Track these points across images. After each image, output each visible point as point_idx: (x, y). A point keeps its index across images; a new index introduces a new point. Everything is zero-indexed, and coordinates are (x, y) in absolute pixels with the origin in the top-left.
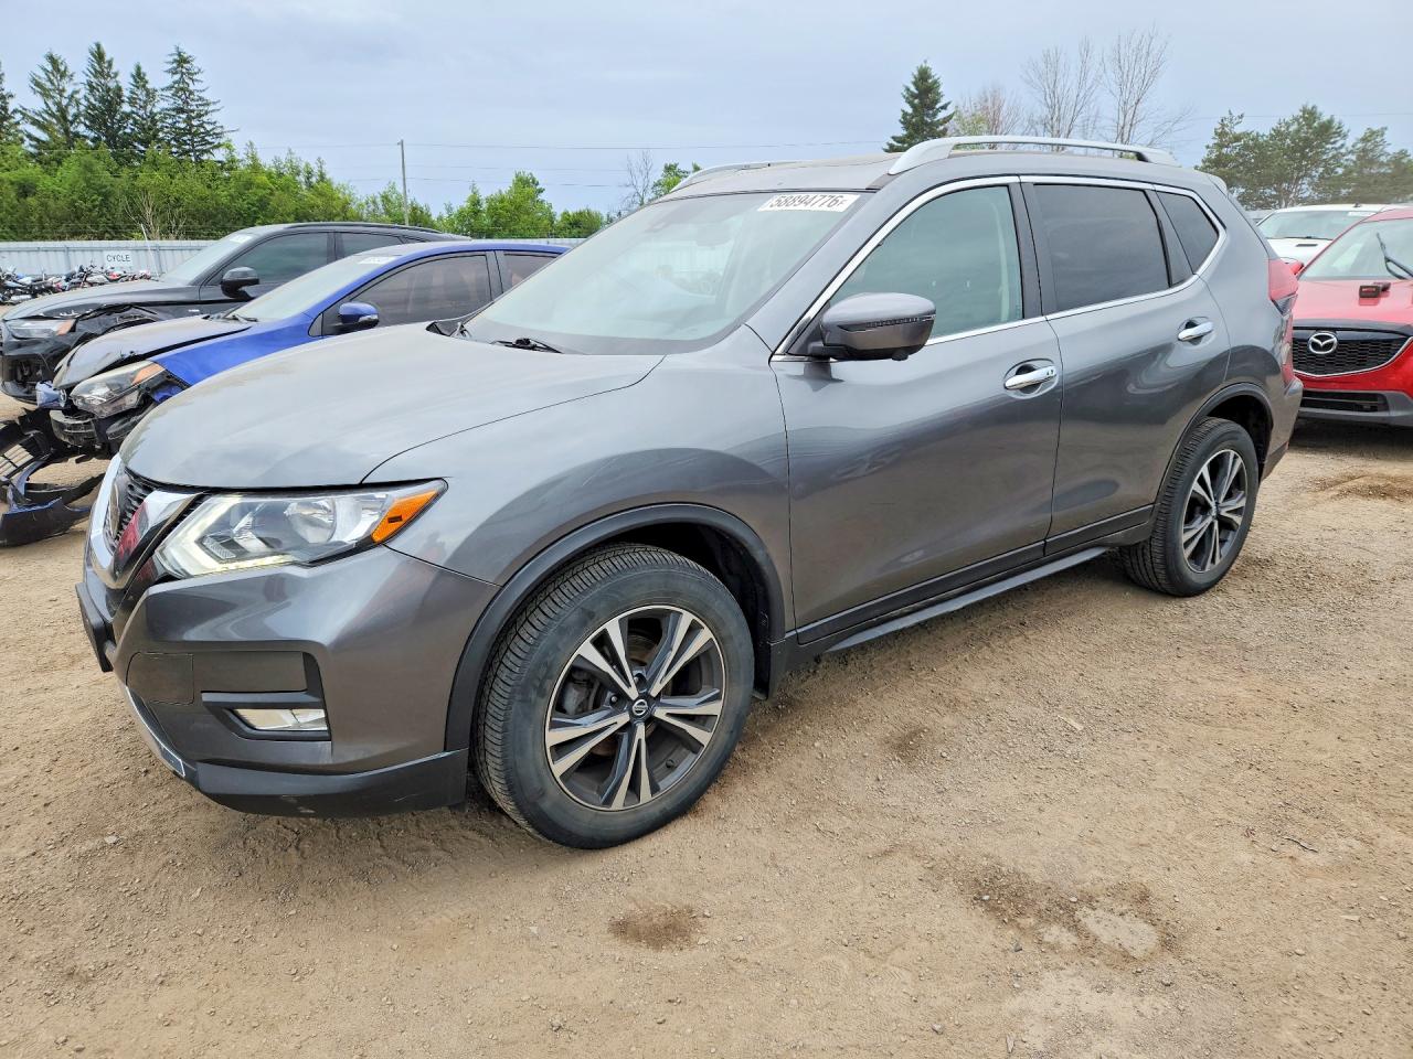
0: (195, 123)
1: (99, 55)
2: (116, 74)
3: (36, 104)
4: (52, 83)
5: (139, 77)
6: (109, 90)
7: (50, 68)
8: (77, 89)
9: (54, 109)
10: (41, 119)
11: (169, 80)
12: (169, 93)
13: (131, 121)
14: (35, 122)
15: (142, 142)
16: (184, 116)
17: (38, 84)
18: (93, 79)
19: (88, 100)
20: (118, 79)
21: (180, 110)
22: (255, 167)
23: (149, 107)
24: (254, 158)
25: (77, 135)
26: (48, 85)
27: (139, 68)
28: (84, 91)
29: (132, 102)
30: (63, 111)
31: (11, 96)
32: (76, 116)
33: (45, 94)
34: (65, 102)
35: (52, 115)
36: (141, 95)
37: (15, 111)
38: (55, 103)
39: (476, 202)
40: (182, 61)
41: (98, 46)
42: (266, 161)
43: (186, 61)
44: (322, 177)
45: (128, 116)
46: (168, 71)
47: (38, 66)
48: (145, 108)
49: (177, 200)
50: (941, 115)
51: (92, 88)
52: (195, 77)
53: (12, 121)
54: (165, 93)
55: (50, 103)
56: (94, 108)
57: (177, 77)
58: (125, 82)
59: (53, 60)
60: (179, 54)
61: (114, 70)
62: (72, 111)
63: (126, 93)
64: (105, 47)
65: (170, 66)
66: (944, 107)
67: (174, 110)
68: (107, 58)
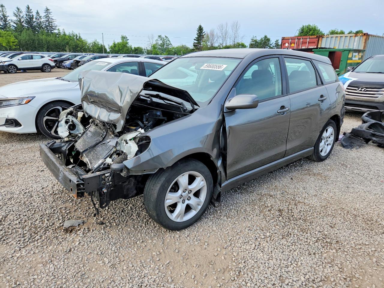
0: (50, 24)
1: (28, 8)
2: (32, 12)
3: (15, 18)
4: (18, 14)
5: (38, 13)
6: (30, 16)
7: (17, 10)
8: (23, 15)
9: (19, 20)
10: (15, 22)
11: (45, 14)
12: (45, 17)
13: (36, 23)
14: (14, 23)
15: (38, 28)
16: (48, 22)
17: (15, 14)
18: (27, 13)
19: (26, 18)
20: (32, 13)
21: (47, 21)
22: (65, 35)
23: (40, 20)
24: (64, 32)
25: (23, 26)
26: (17, 14)
27: (37, 11)
28: (25, 16)
29: (36, 19)
30: (20, 20)
31: (8, 16)
32: (23, 21)
33: (17, 16)
34: (20, 18)
35: (18, 21)
36: (38, 17)
37: (9, 20)
38: (19, 18)
39: (115, 44)
40: (47, 10)
41: (28, 6)
42: (67, 33)
43: (48, 10)
44: (80, 37)
45: (35, 22)
46: (44, 12)
47: (15, 10)
48: (38, 20)
49: (49, 42)
50: (203, 34)
51: (26, 15)
52: (51, 13)
53: (8, 22)
54: (44, 17)
55: (18, 18)
56: (27, 20)
57: (46, 13)
58: (34, 14)
59: (18, 9)
60: (47, 8)
61: (32, 11)
62: (22, 20)
63: (35, 17)
64: (30, 6)
65: (45, 11)
66: (204, 32)
67: (45, 21)
68: (30, 9)
